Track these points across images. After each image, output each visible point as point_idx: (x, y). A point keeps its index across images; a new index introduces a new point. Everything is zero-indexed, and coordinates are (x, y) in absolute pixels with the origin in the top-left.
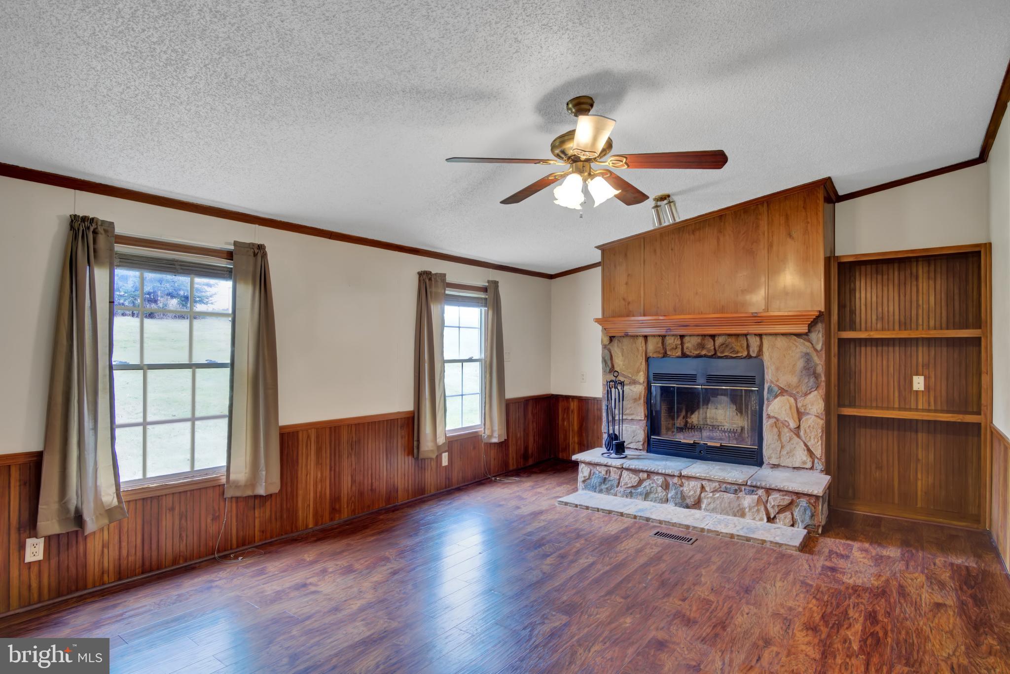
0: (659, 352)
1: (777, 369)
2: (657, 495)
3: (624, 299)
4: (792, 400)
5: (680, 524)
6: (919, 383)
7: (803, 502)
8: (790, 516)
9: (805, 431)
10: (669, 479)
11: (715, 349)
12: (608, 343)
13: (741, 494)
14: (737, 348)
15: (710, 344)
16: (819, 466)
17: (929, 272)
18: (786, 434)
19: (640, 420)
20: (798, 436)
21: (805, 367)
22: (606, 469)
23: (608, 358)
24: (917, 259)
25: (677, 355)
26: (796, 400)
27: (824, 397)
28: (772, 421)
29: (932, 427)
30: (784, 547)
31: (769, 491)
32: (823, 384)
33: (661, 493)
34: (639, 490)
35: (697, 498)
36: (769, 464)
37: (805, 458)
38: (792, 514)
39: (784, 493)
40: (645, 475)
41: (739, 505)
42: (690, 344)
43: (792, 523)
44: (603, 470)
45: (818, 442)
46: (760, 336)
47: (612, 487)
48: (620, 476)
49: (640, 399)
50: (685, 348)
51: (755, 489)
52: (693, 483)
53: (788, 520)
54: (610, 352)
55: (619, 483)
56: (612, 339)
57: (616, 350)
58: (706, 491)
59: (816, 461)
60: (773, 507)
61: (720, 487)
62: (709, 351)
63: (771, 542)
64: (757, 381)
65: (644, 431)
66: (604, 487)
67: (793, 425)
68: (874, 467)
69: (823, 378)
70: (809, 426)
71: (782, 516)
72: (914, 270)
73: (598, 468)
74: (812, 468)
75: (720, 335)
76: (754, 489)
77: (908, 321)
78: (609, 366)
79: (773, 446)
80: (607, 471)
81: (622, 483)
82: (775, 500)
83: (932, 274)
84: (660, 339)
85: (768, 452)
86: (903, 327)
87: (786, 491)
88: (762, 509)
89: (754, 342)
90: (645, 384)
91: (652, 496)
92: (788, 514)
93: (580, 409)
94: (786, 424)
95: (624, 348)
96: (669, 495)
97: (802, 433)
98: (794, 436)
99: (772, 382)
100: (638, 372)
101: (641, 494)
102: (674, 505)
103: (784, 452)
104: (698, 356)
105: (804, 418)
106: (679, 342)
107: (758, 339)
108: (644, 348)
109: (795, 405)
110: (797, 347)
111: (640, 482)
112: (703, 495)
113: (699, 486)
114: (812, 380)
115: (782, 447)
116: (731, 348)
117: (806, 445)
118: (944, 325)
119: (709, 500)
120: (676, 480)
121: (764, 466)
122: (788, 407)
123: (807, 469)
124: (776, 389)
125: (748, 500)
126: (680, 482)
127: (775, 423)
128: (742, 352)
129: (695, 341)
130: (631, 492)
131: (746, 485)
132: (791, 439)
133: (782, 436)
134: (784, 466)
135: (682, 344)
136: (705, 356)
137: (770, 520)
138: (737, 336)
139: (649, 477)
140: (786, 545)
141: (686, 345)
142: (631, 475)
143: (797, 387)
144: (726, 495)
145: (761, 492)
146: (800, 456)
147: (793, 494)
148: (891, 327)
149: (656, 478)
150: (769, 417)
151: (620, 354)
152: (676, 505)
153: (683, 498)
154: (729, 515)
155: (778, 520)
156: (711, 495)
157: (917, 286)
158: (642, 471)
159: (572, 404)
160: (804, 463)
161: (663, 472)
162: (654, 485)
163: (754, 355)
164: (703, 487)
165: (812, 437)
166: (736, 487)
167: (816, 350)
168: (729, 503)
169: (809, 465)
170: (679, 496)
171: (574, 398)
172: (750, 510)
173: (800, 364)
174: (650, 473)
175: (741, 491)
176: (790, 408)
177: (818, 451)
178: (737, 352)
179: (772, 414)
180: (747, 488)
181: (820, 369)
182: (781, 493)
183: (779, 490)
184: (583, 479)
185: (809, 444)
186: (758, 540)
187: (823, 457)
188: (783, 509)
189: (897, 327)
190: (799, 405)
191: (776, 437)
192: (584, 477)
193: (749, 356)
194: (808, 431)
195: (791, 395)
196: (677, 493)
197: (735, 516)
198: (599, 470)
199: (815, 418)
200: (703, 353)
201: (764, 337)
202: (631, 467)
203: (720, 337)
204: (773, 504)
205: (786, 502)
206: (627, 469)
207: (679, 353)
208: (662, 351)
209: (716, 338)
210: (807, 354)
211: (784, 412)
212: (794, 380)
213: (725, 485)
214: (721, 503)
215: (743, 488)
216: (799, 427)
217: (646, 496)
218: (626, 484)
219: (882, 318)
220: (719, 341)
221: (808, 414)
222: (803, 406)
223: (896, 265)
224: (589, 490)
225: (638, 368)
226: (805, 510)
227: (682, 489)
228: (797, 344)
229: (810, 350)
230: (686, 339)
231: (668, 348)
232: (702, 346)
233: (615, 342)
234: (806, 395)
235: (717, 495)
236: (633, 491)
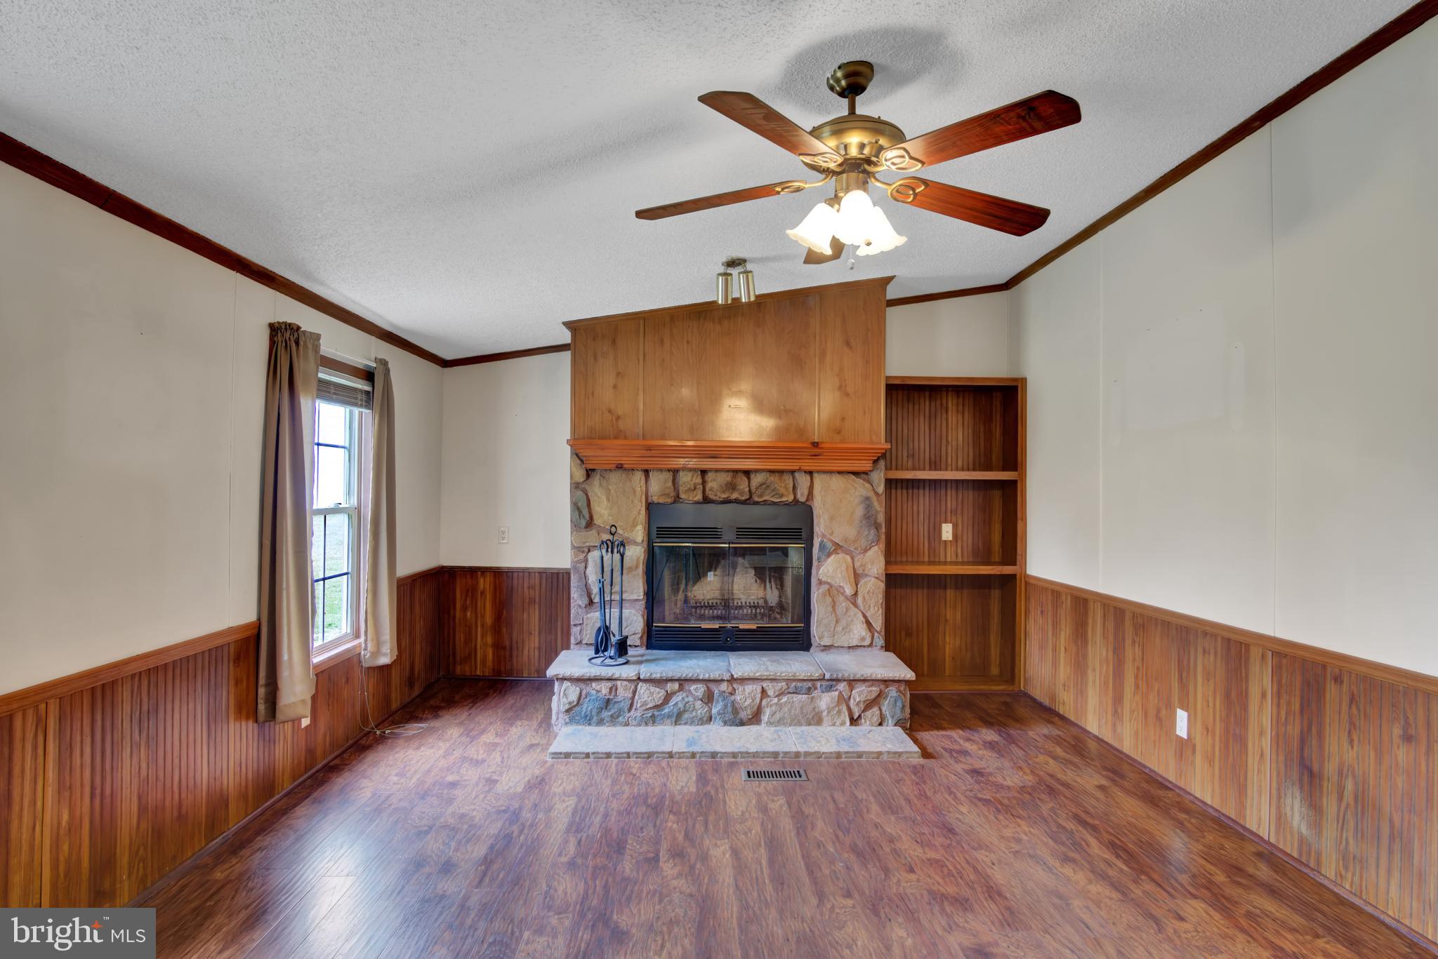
0: (667, 495)
1: (832, 518)
2: (694, 714)
3: (610, 411)
4: (848, 558)
5: (764, 753)
6: (947, 531)
7: (893, 692)
8: (878, 712)
9: (864, 597)
10: (712, 686)
11: (750, 491)
12: (582, 480)
13: (815, 694)
14: (782, 490)
15: (743, 484)
16: (880, 641)
17: (958, 404)
18: (843, 604)
19: (636, 600)
20: (855, 605)
21: (865, 515)
22: (609, 684)
23: (582, 504)
24: (947, 387)
25: (696, 499)
26: (853, 558)
27: (884, 553)
28: (824, 588)
29: (960, 582)
30: (905, 756)
31: (852, 682)
32: (883, 537)
33: (700, 709)
34: (667, 710)
35: (756, 707)
36: (820, 645)
37: (864, 633)
38: (880, 710)
39: (870, 683)
40: (676, 686)
41: (814, 708)
42: (715, 484)
43: (880, 721)
44: (604, 688)
45: (878, 610)
46: (811, 473)
47: (619, 713)
48: (634, 693)
49: (637, 567)
50: (707, 489)
51: (834, 683)
52: (749, 688)
53: (876, 719)
54: (587, 495)
55: (632, 705)
56: (589, 473)
57: (596, 489)
58: (769, 696)
59: (876, 635)
60: (858, 704)
61: (789, 688)
62: (742, 493)
63: (889, 753)
64: (804, 535)
65: (643, 616)
66: (605, 714)
67: (849, 591)
68: (903, 634)
69: (884, 530)
70: (869, 592)
71: (869, 713)
72: (944, 401)
73: (594, 685)
74: (871, 645)
75: (757, 471)
76: (832, 682)
77: (938, 460)
78: (584, 517)
79: (825, 621)
80: (611, 689)
81: (638, 702)
82: (860, 694)
83: (961, 407)
84: (669, 476)
85: (818, 631)
86: (933, 466)
87: (873, 680)
88: (844, 709)
89: (803, 480)
90: (645, 544)
91: (686, 716)
92: (875, 710)
93: (497, 589)
94: (840, 590)
95: (610, 488)
96: (714, 711)
97: (860, 600)
98: (851, 606)
99: (824, 536)
100: (634, 525)
101: (669, 716)
102: (722, 724)
103: (839, 629)
104: (727, 501)
105: (862, 582)
106: (699, 480)
107: (808, 478)
108: (644, 489)
109: (851, 565)
110: (856, 488)
111: (668, 697)
112: (764, 702)
113: (759, 690)
114: (873, 531)
115: (837, 621)
116: (774, 490)
117: (865, 616)
118: (971, 466)
119: (774, 708)
120: (724, 686)
121: (812, 650)
122: (844, 568)
123: (864, 646)
124: (829, 545)
125: (825, 700)
126: (730, 688)
127: (829, 590)
128: (787, 496)
129: (724, 478)
130: (653, 716)
131: (823, 679)
132: (847, 610)
133: (837, 607)
134: (838, 647)
135: (704, 483)
136: (737, 501)
137: (854, 721)
138: (781, 472)
139: (681, 688)
140: (906, 752)
141: (709, 485)
142: (653, 689)
143: (855, 541)
144: (797, 698)
145: (842, 686)
146: (858, 632)
147: (880, 683)
148: (922, 466)
149: (693, 688)
150: (820, 582)
151: (604, 498)
152: (725, 723)
153: (735, 711)
154: (802, 725)
155: (863, 721)
156: (776, 700)
157: (947, 419)
158: (672, 680)
159: (481, 581)
160: (863, 639)
161: (707, 676)
162: (690, 699)
163: (802, 499)
164: (763, 691)
165: (872, 605)
166: (810, 684)
167: (877, 494)
168: (801, 708)
169: (867, 642)
170: (730, 709)
171: (484, 570)
172: (829, 712)
173: (860, 511)
174: (683, 682)
175: (816, 689)
176: (847, 569)
177: (878, 624)
178: (782, 496)
179: (824, 579)
180: (824, 683)
181: (881, 518)
182: (867, 684)
183: (865, 681)
184: (567, 707)
185: (868, 615)
186: (873, 753)
187: (883, 630)
188: (869, 705)
189: (927, 466)
190: (857, 564)
191: (830, 609)
192: (570, 703)
193: (796, 501)
194: (867, 597)
195: (848, 552)
196: (726, 706)
197: (809, 724)
198: (598, 688)
199: (876, 580)
200: (735, 496)
201: (815, 475)
202: (654, 676)
203: (758, 475)
204: (858, 700)
205: (874, 695)
206: (645, 681)
207: (699, 497)
208: (673, 494)
209: (752, 476)
210: (867, 498)
211: (839, 575)
212: (851, 532)
213: (794, 684)
214: (790, 710)
215: (818, 684)
216: (856, 594)
217: (678, 718)
218: (645, 703)
219: (913, 455)
220: (757, 479)
221: (866, 575)
222: (861, 566)
223: (927, 394)
224: (578, 723)
225: (635, 519)
226: (896, 701)
227: (733, 698)
228: (856, 485)
229: (871, 494)
230: (710, 476)
231: (682, 489)
232: (732, 487)
233: (596, 480)
234: (866, 551)
235: (784, 699)
236: (656, 713)
